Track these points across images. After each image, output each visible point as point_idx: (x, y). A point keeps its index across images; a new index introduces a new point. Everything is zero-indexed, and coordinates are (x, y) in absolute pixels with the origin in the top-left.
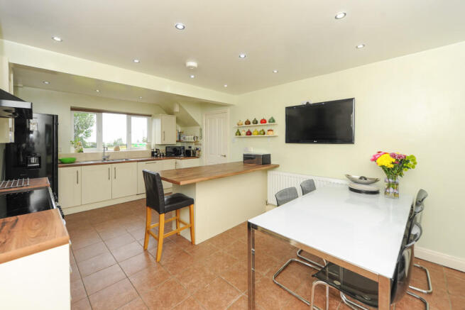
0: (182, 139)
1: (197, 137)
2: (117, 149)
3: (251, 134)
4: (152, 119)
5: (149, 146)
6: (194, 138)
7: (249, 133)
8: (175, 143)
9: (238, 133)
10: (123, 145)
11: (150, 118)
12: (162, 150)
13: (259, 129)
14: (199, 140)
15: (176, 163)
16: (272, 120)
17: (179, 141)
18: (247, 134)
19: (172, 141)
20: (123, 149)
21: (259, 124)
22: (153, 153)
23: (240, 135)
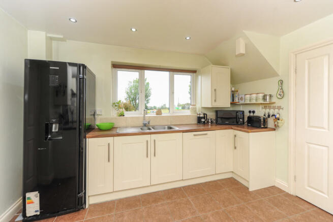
0: (236, 100)
1: (271, 96)
2: (159, 112)
4: (197, 77)
5: (194, 110)
6: (264, 98)
8: (229, 105)
10: (166, 108)
11: (194, 74)
12: (211, 116)
14: (274, 100)
15: (235, 136)
17: (233, 103)
19: (224, 103)
20: (165, 113)
22: (199, 119)
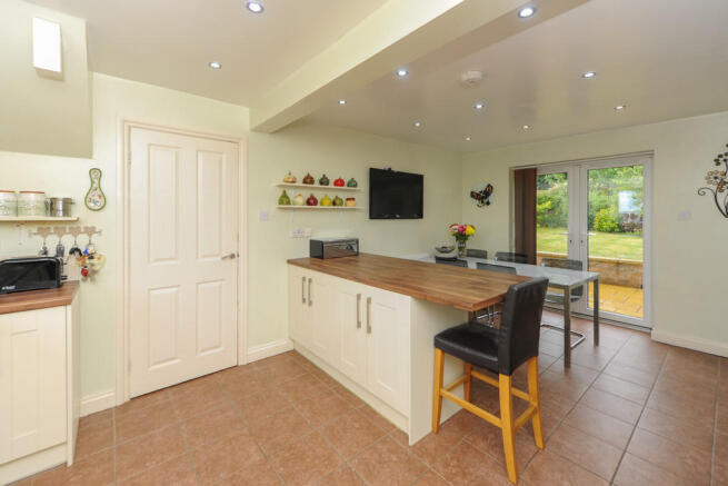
3: (316, 203)
7: (311, 201)
9: (284, 199)
13: (332, 196)
16: (352, 183)
18: (308, 203)
21: (331, 186)
23: (289, 203)
